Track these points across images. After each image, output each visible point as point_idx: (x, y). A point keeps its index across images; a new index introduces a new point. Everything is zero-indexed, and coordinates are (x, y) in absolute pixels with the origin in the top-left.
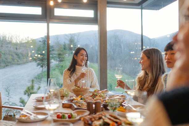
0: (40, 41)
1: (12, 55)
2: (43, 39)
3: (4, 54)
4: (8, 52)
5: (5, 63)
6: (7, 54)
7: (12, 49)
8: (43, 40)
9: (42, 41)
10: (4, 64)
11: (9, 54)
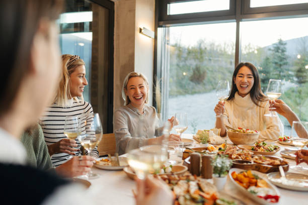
0: (270, 50)
1: (223, 73)
2: (275, 46)
3: (212, 71)
4: (217, 67)
5: (212, 85)
6: (215, 71)
7: (223, 64)
8: (275, 48)
9: (272, 48)
10: (211, 87)
11: (219, 71)
